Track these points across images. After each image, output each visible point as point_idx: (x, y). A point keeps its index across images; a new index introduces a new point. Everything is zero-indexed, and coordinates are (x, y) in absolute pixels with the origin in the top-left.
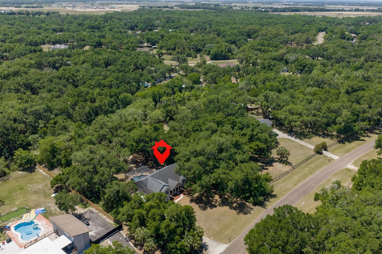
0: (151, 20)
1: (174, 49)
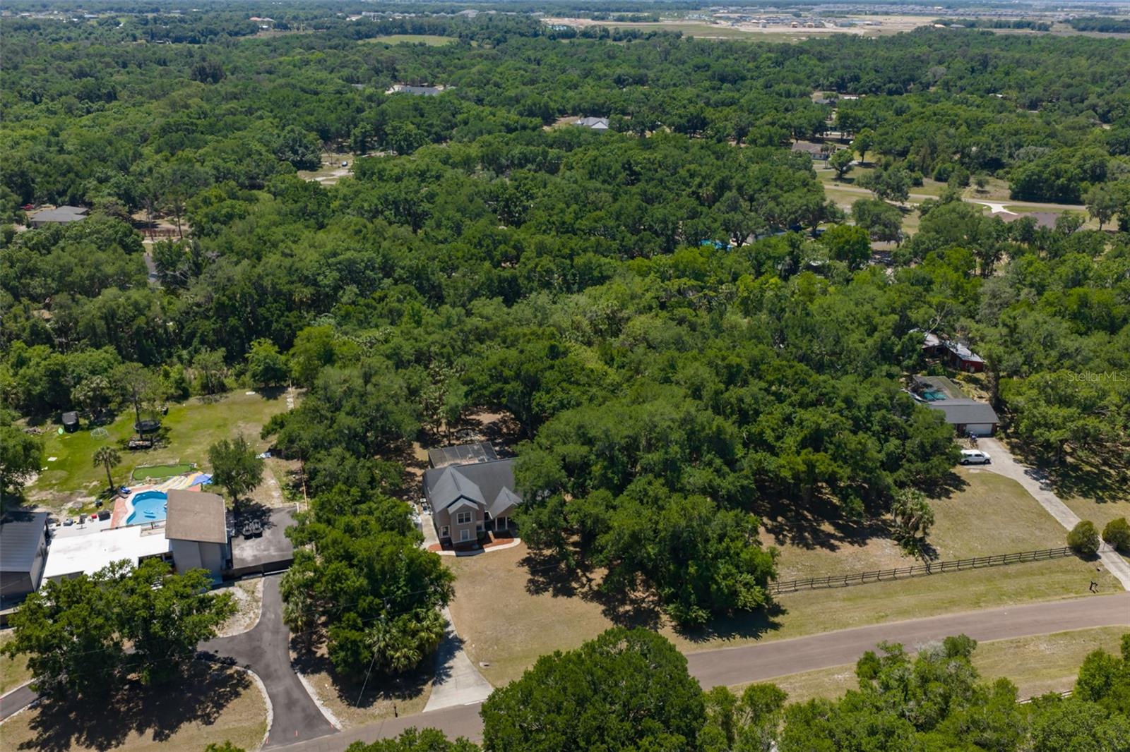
0: (919, 64)
1: (903, 154)
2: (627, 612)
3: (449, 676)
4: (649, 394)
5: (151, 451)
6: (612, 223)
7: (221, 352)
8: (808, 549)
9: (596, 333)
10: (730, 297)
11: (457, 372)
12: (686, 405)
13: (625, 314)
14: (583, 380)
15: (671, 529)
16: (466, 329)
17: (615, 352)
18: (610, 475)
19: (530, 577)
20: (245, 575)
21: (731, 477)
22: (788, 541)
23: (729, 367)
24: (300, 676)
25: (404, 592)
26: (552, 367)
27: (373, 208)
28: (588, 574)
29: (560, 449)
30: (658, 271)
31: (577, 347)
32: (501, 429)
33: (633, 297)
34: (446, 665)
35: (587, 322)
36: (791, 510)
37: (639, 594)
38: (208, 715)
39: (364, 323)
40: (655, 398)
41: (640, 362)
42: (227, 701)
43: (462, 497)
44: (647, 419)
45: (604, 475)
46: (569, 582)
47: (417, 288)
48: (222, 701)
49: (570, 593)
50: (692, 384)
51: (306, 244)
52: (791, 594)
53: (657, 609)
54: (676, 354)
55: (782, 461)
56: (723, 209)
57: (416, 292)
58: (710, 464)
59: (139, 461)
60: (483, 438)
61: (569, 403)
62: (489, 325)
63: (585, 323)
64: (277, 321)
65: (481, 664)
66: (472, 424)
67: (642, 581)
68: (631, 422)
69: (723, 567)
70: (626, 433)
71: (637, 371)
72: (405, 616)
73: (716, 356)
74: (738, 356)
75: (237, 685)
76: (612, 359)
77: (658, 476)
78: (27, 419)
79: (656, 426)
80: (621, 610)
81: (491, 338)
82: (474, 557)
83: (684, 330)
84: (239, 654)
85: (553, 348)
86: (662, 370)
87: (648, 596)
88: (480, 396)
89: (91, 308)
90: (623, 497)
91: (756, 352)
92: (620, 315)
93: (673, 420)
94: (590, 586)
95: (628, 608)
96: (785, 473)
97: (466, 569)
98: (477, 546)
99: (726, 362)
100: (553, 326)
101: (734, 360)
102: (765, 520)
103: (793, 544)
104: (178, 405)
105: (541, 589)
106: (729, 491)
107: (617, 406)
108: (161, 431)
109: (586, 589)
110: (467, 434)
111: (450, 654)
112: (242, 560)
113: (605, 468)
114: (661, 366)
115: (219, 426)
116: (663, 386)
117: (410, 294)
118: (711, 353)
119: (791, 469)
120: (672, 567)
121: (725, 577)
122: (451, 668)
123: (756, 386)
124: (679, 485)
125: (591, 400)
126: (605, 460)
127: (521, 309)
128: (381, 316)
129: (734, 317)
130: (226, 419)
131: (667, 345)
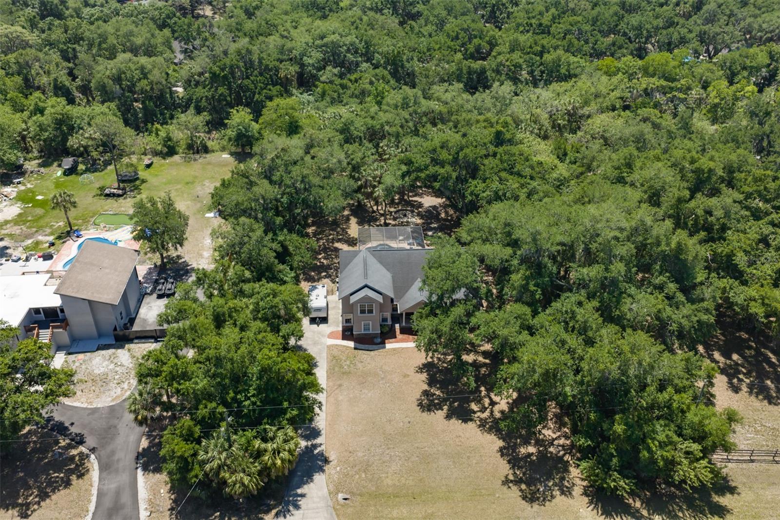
2: (530, 455)
3: (297, 507)
4: (597, 195)
5: (121, 200)
6: (587, 27)
7: (206, 116)
8: (770, 403)
9: (553, 127)
10: (700, 102)
11: (402, 152)
12: (641, 212)
13: (586, 111)
14: (528, 171)
15: (598, 375)
16: (419, 111)
17: (569, 148)
18: (532, 288)
19: (426, 387)
20: (137, 338)
21: (687, 309)
22: (745, 388)
23: (698, 171)
24: (140, 472)
25: (254, 403)
26: (495, 155)
27: (374, 5)
28: (492, 395)
29: (479, 248)
30: (626, 72)
31: (531, 139)
32: (440, 214)
33: (597, 96)
34: (299, 491)
35: (547, 116)
36: (750, 348)
37: (548, 433)
38: (28, 505)
39: (337, 101)
40: (603, 198)
41: (594, 158)
42: (53, 491)
43: (366, 286)
44: (588, 226)
45: (525, 287)
46: (468, 401)
47: (390, 73)
48: (48, 490)
49: (465, 416)
50: (651, 187)
51: (303, 29)
52: (744, 465)
53: (567, 458)
54: (636, 153)
55: (752, 292)
56: (699, 22)
57: (389, 77)
58: (660, 288)
59: (106, 208)
60: (419, 221)
61: (504, 195)
62: (444, 109)
63: (544, 117)
64: (259, 93)
65: (341, 496)
66: (413, 206)
67: (555, 415)
68: (568, 226)
69: (662, 431)
70: (559, 238)
71: (589, 168)
72: (249, 434)
73: (684, 158)
74: (712, 159)
75: (72, 472)
76: (565, 154)
77: (590, 297)
78: (40, 161)
79: (598, 235)
80: (523, 450)
81: (444, 121)
82: (372, 353)
83: (647, 128)
84: (92, 432)
85: (498, 134)
86: (618, 168)
87: (559, 438)
88: (417, 179)
89: (104, 69)
90: (543, 318)
91: (733, 157)
92: (581, 112)
93: (621, 230)
94: (492, 412)
95: (531, 449)
96: (756, 309)
97: (360, 365)
98: (379, 340)
99: (696, 165)
100: (511, 116)
101: (704, 163)
102: (717, 355)
103: (751, 393)
104: (163, 161)
105: (435, 405)
106: (681, 326)
107: (557, 204)
108: (138, 183)
109: (486, 414)
110: (405, 215)
111: (308, 477)
112: (145, 320)
113: (527, 278)
114: (616, 164)
115: (187, 183)
116: (614, 186)
117: (383, 78)
118: (678, 153)
119: (763, 304)
120: (592, 416)
121: (662, 445)
122: (303, 496)
123: (729, 196)
124: (618, 313)
125: (529, 195)
126: (529, 268)
127: (483, 98)
128: (352, 96)
129: (700, 124)
130: (196, 177)
131: (625, 142)
